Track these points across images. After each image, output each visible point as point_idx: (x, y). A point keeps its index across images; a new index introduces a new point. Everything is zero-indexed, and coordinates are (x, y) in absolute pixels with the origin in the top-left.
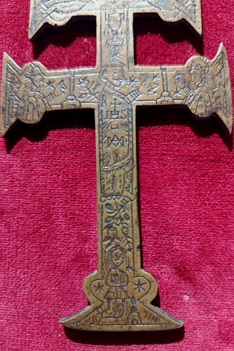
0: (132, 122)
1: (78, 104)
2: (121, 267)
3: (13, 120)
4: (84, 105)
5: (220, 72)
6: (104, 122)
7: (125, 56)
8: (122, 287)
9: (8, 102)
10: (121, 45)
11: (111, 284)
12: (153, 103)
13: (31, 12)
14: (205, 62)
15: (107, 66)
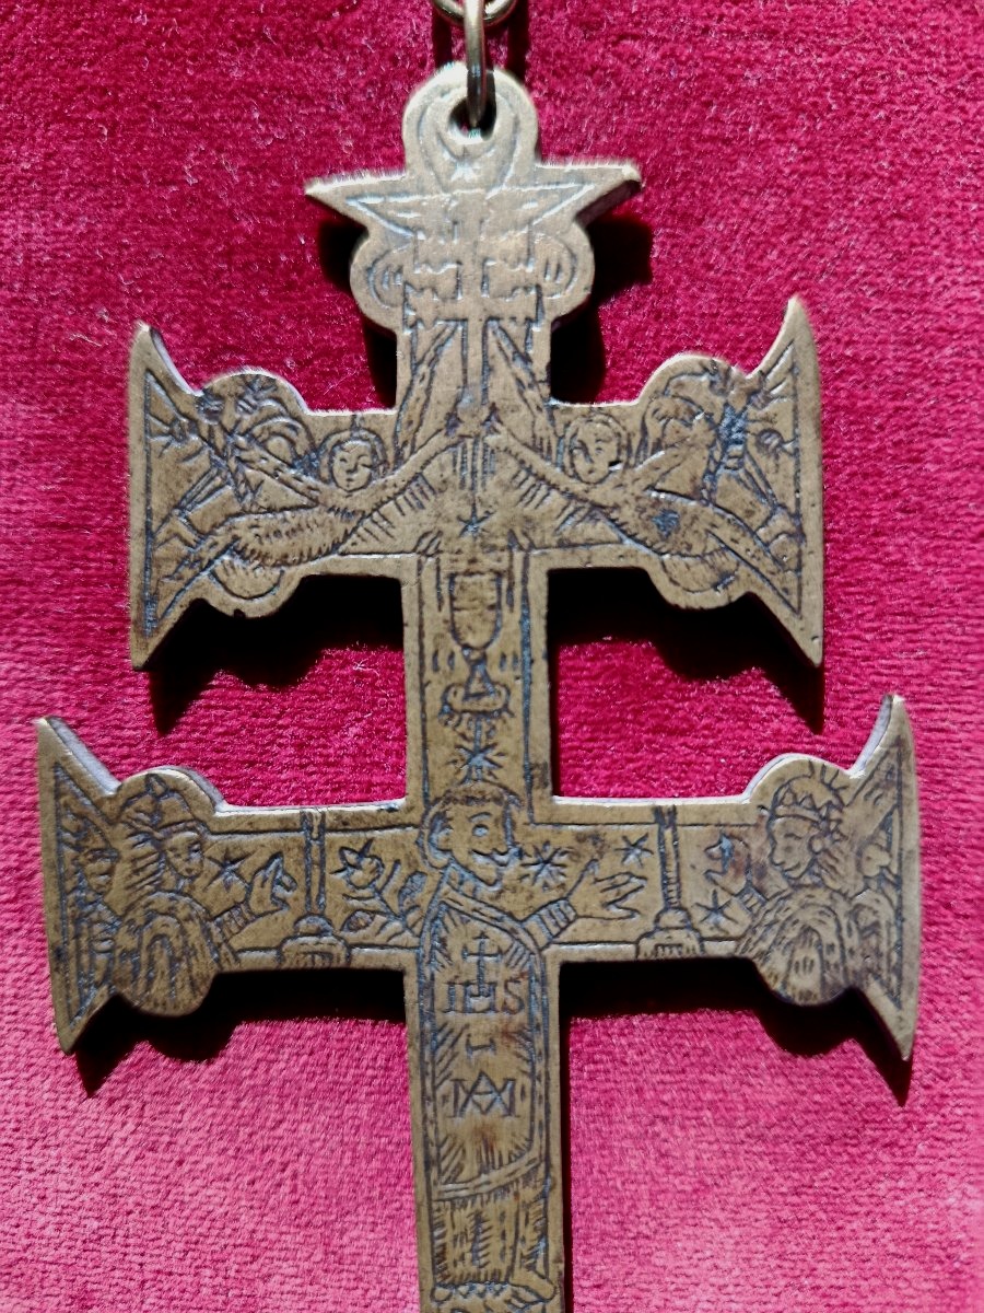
0: (547, 1025)
1: (339, 950)
3: (98, 998)
4: (364, 958)
5: (887, 825)
6: (439, 1024)
7: (515, 758)
9: (71, 927)
10: (500, 711)
12: (626, 952)
13: (136, 549)
14: (829, 786)
15: (449, 799)
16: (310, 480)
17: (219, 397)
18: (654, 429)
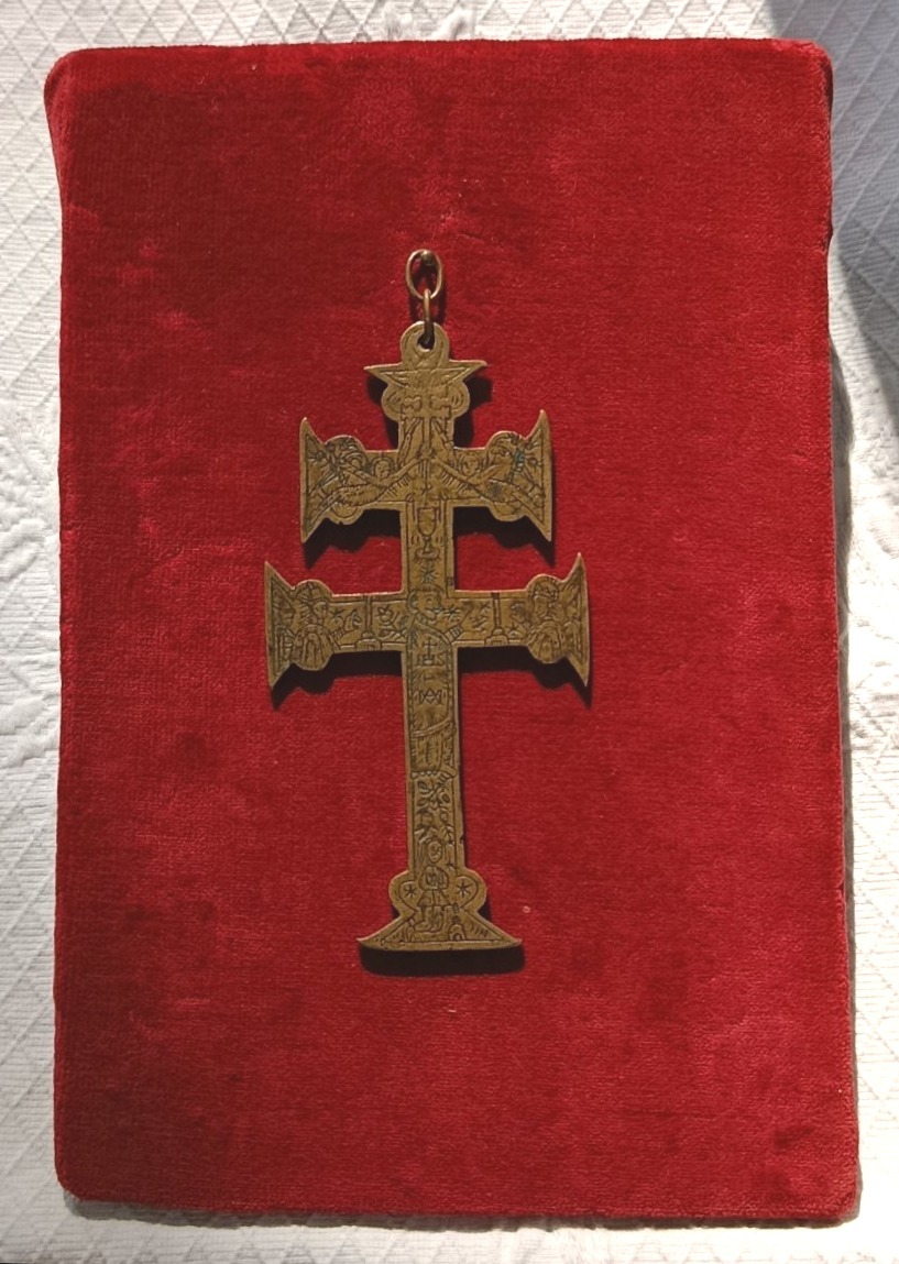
0: (452, 671)
1: (377, 644)
2: (439, 864)
3: (287, 665)
4: (386, 647)
5: (575, 598)
6: (414, 670)
7: (442, 575)
8: (440, 890)
10: (436, 558)
11: (427, 887)
12: (481, 643)
13: (303, 500)
14: (554, 584)
15: (417, 590)
16: (367, 475)
17: (333, 445)
18: (491, 457)
